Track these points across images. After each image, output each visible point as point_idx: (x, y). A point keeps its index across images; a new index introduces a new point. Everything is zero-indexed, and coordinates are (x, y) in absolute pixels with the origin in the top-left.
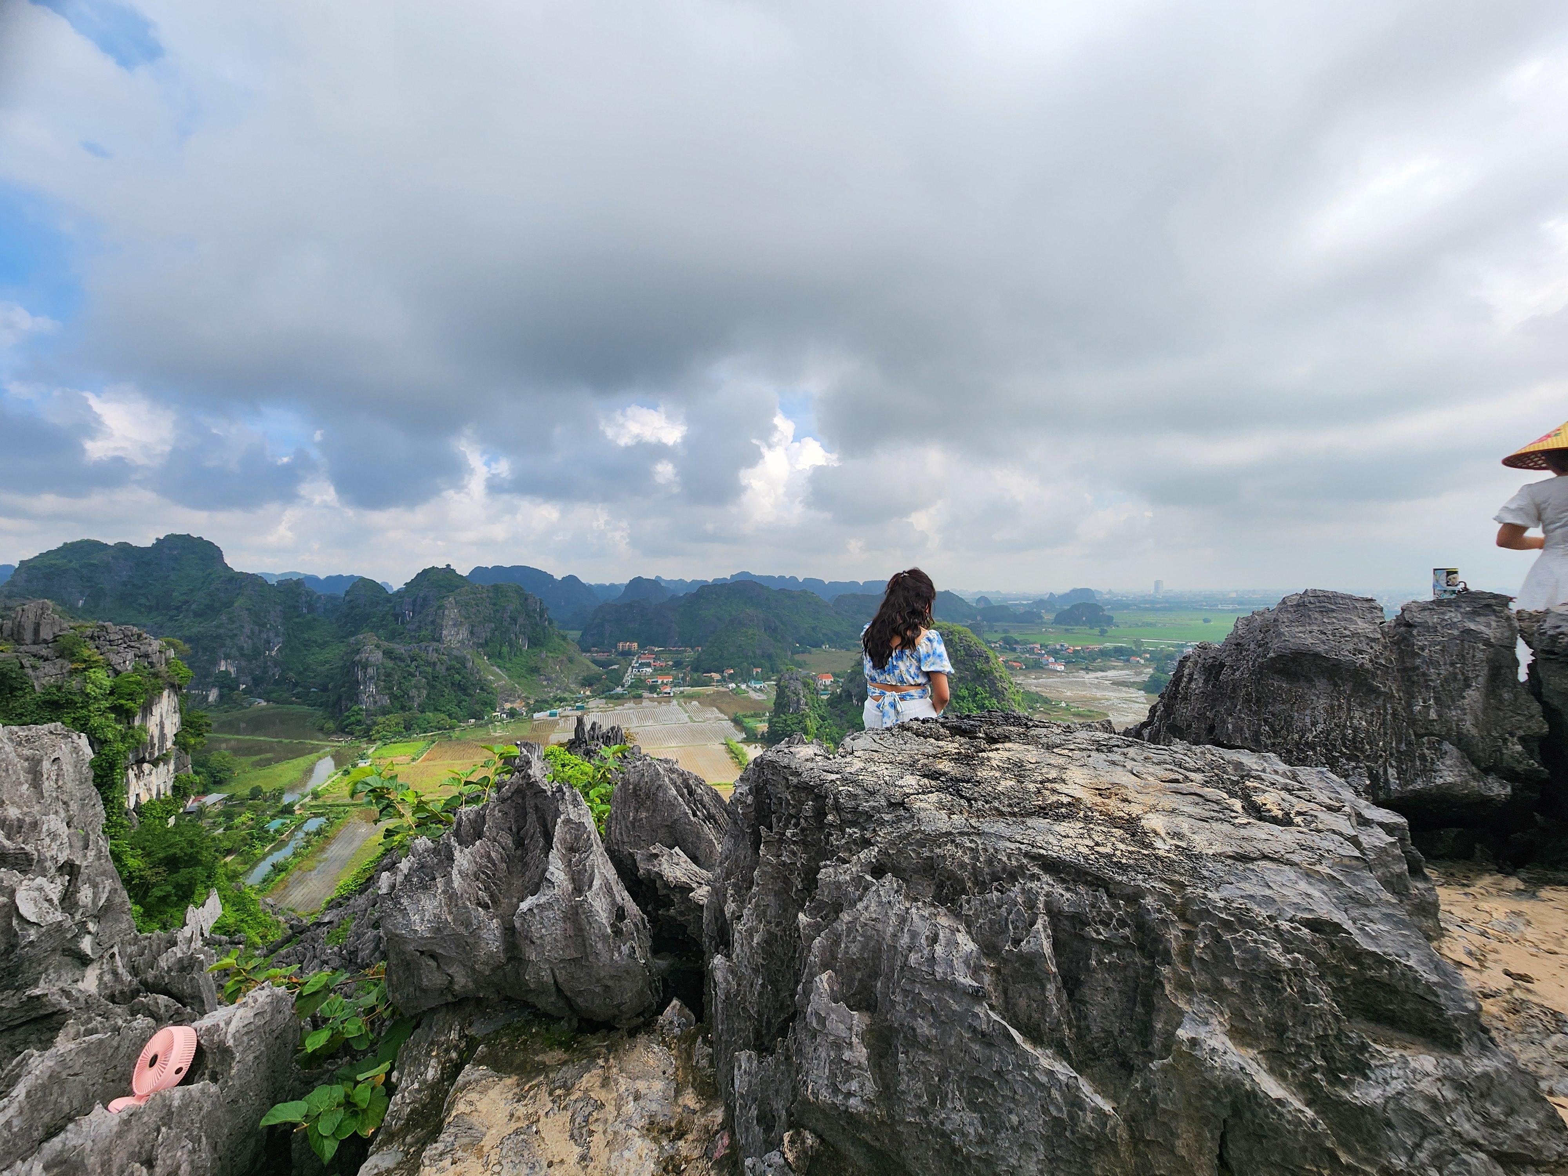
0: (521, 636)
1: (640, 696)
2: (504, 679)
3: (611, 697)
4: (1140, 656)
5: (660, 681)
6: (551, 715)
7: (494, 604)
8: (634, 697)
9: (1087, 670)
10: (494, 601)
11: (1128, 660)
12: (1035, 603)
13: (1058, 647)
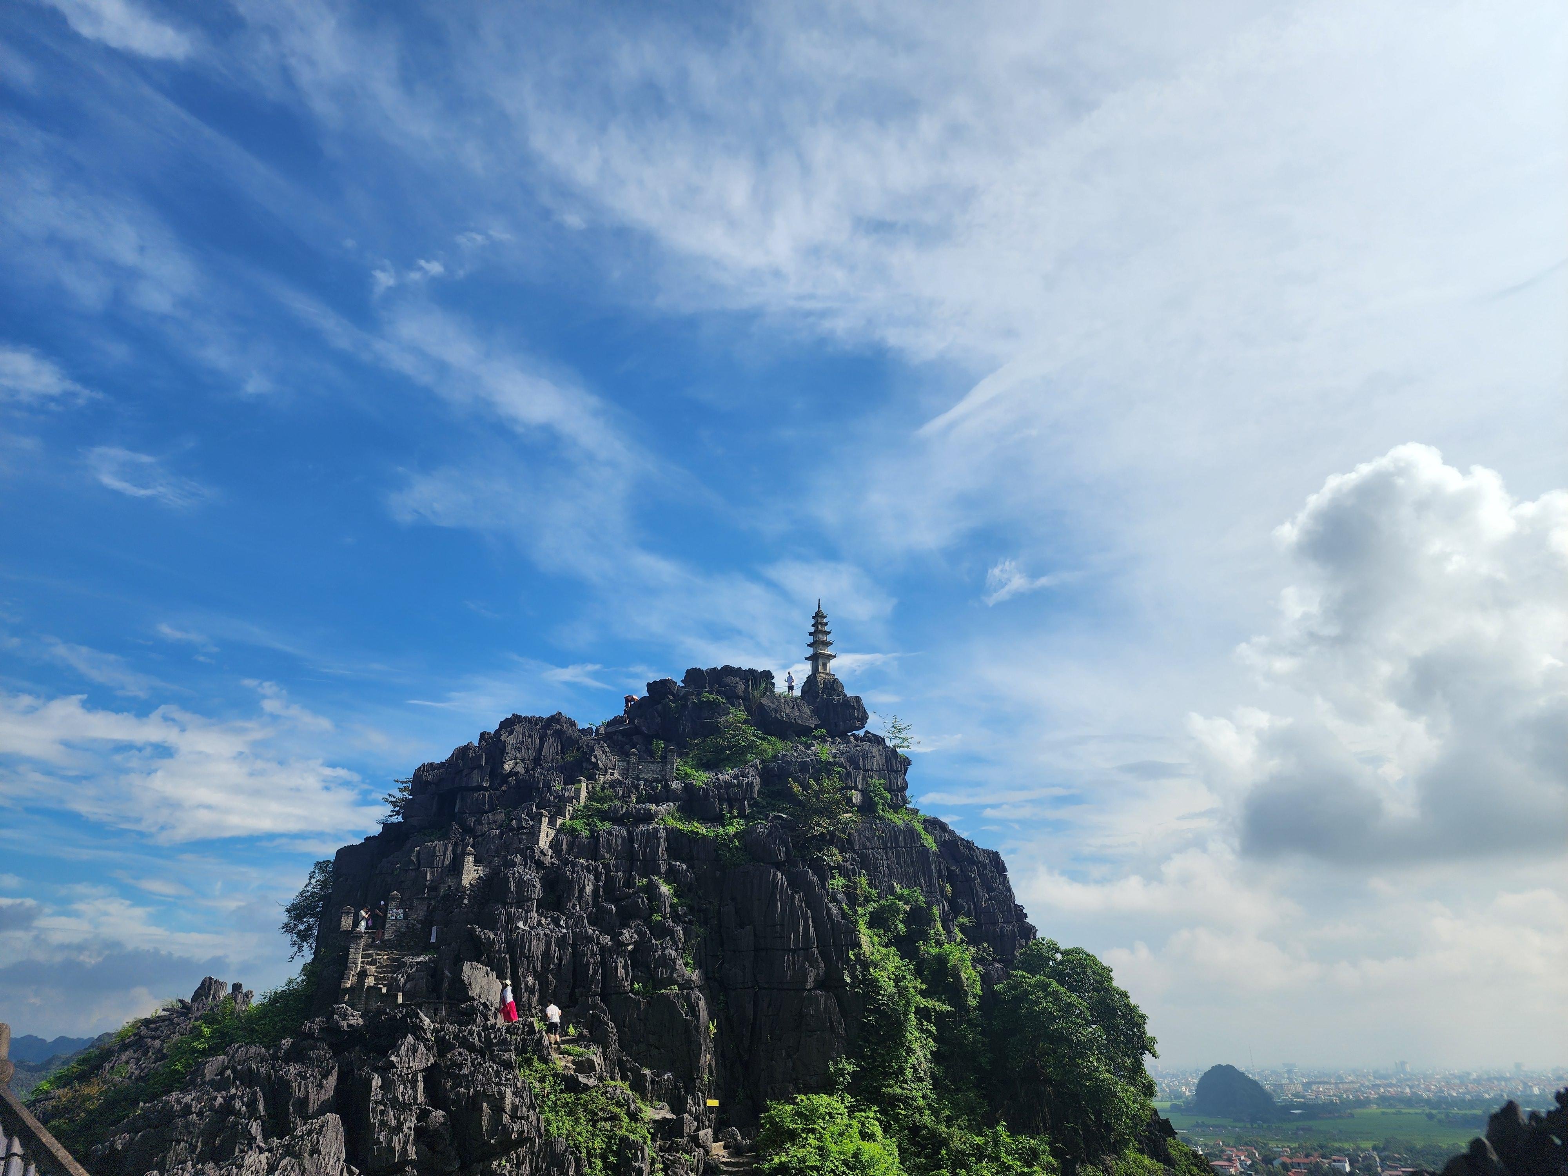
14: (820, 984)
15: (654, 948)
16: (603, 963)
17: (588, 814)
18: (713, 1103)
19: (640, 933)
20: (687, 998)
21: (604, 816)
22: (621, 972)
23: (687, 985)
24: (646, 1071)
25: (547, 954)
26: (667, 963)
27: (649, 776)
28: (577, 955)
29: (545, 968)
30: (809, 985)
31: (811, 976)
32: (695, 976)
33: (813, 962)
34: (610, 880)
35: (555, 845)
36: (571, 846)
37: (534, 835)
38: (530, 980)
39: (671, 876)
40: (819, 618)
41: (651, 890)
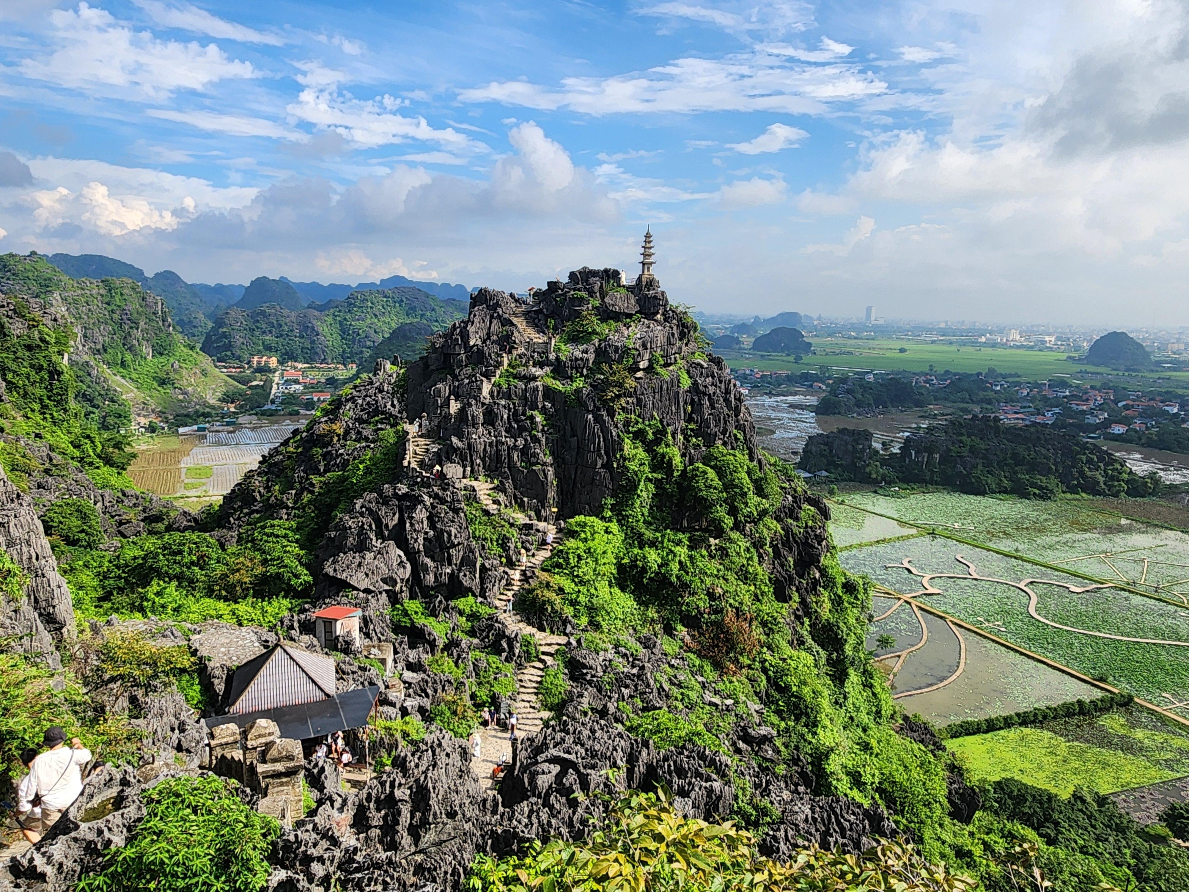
0: (145, 343)
1: (297, 413)
2: (132, 391)
3: (263, 413)
4: (823, 383)
5: (315, 399)
6: (199, 430)
7: (108, 304)
8: (290, 414)
9: (770, 394)
10: (107, 300)
11: (811, 386)
12: (736, 326)
13: (748, 372)
14: (603, 466)
15: (530, 448)
16: (509, 454)
17: (509, 375)
18: (556, 510)
19: (526, 440)
20: (544, 471)
21: (515, 377)
22: (516, 458)
23: (544, 464)
24: (526, 499)
25: (485, 449)
26: (535, 455)
27: (540, 350)
28: (498, 451)
29: (484, 456)
30: (598, 466)
31: (600, 463)
32: (549, 459)
33: (600, 456)
34: (516, 411)
35: (491, 393)
36: (498, 392)
37: (480, 389)
38: (478, 461)
39: (544, 411)
40: (648, 236)
41: (532, 418)
